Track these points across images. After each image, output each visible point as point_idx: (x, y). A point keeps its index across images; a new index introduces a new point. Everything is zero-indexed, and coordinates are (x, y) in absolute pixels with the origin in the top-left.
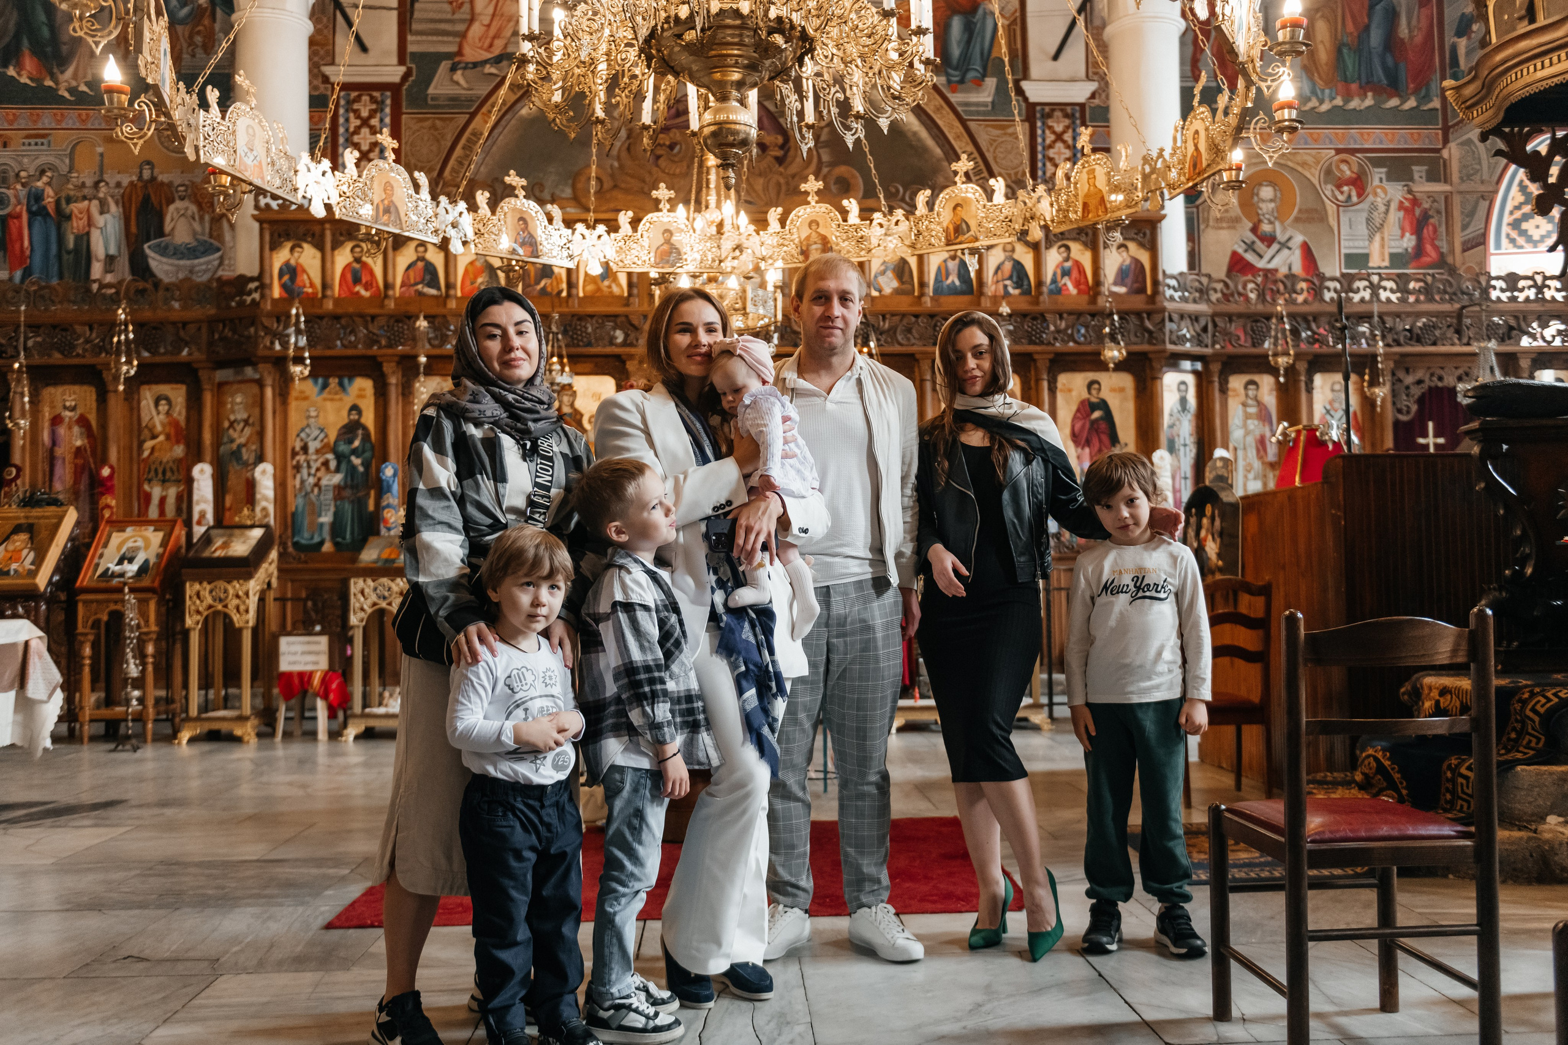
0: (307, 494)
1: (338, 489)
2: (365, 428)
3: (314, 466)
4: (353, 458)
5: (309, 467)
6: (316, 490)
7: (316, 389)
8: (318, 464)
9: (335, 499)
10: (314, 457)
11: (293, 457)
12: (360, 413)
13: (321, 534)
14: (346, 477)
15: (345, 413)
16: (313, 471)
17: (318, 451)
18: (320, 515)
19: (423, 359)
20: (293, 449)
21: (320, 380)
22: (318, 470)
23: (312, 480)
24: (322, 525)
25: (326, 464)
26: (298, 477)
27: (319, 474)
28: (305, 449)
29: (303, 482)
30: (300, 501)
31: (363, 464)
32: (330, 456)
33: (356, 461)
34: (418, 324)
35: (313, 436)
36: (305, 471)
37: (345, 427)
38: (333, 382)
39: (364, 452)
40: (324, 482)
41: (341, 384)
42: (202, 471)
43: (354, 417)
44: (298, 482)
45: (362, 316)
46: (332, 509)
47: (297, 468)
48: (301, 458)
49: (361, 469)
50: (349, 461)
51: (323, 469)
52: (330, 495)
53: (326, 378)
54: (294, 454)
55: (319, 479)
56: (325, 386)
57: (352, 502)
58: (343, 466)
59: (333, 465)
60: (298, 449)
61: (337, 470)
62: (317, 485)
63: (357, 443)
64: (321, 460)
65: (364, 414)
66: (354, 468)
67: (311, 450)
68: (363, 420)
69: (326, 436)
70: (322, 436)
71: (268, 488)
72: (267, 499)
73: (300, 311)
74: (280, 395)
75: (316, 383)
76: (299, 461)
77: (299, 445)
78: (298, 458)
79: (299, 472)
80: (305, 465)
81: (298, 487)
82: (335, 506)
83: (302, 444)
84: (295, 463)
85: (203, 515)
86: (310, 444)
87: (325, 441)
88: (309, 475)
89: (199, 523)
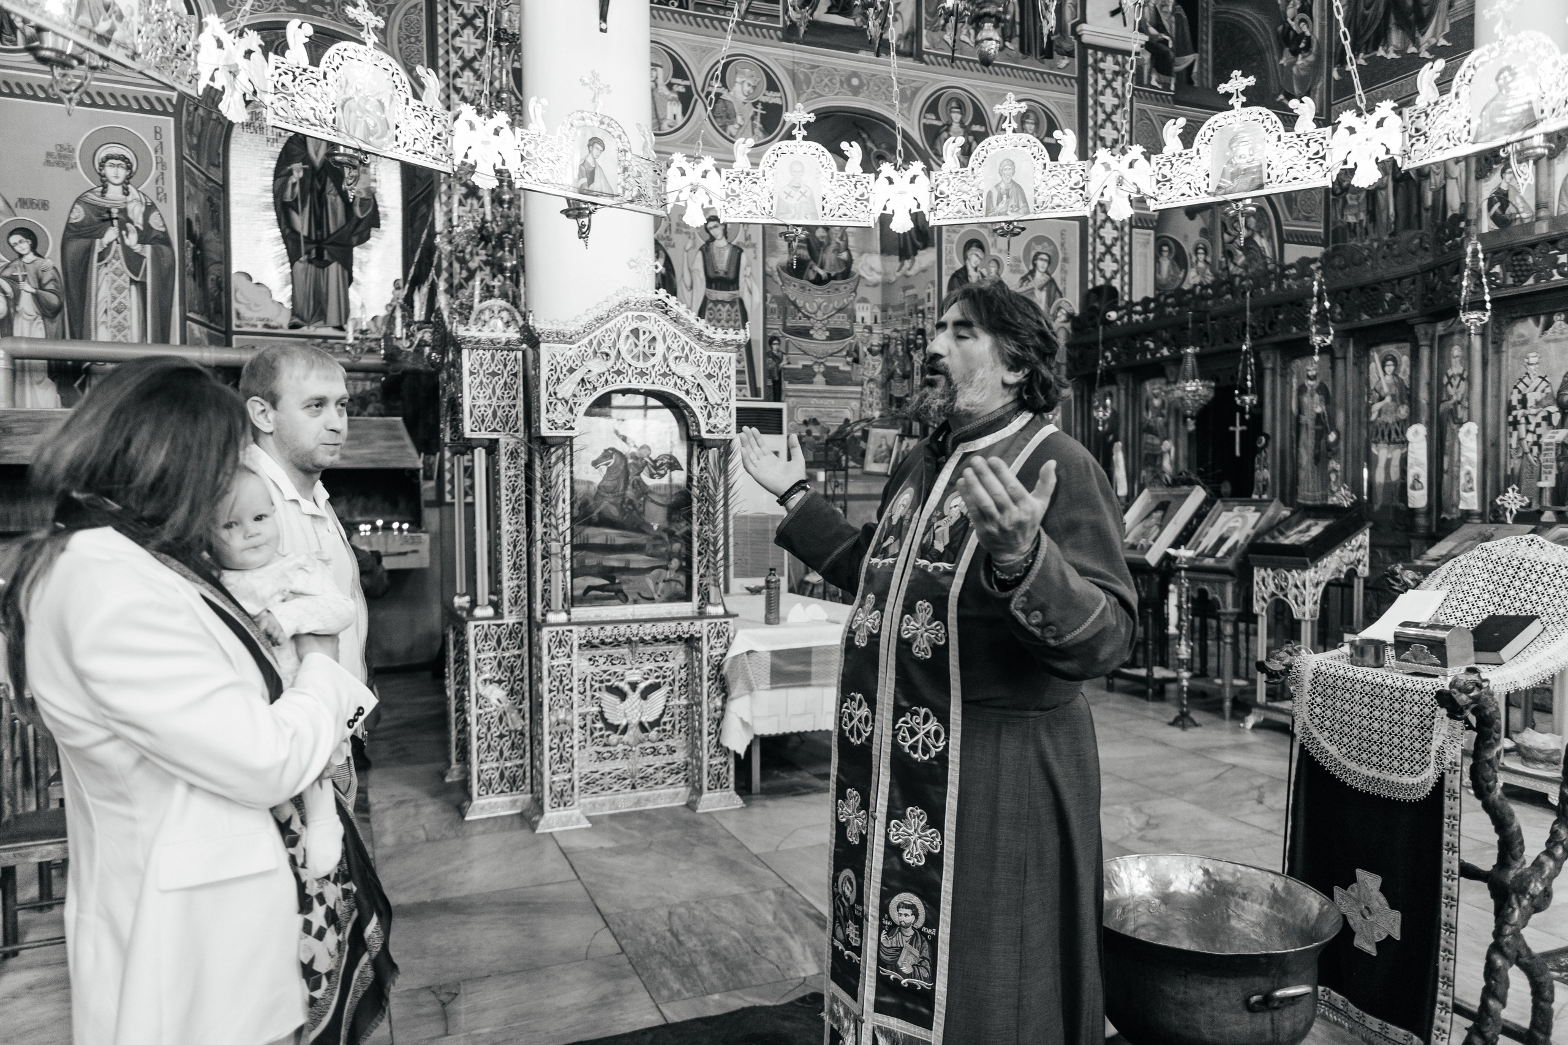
1: (1561, 445)
3: (1533, 421)
5: (1528, 422)
6: (1535, 449)
7: (1539, 330)
8: (1539, 419)
9: (1558, 461)
11: (1509, 414)
13: (1540, 501)
16: (1532, 428)
17: (1538, 404)
18: (1540, 480)
20: (1509, 403)
21: (1542, 319)
22: (1538, 425)
23: (1531, 438)
24: (1541, 489)
25: (1548, 418)
26: (1515, 434)
27: (1539, 431)
28: (1523, 402)
29: (1520, 440)
30: (1515, 463)
32: (1553, 409)
35: (1532, 386)
36: (1522, 428)
38: (1559, 319)
40: (1544, 440)
42: (1416, 432)
44: (1514, 442)
46: (1554, 471)
47: (1515, 424)
48: (1519, 413)
51: (1544, 424)
52: (1553, 455)
53: (1550, 315)
54: (1510, 408)
55: (1539, 436)
56: (1548, 326)
59: (1556, 418)
60: (1515, 402)
62: (1536, 443)
64: (1544, 413)
67: (1531, 403)
69: (1549, 384)
70: (1544, 384)
71: (1471, 450)
72: (1470, 463)
73: (1479, 247)
74: (1494, 343)
75: (1537, 323)
76: (1515, 417)
77: (1515, 398)
78: (1514, 413)
79: (1515, 429)
80: (1523, 420)
81: (1514, 446)
82: (1559, 468)
83: (1520, 397)
84: (1511, 419)
85: (1417, 479)
86: (1529, 396)
87: (1548, 390)
88: (1528, 431)
89: (1413, 488)
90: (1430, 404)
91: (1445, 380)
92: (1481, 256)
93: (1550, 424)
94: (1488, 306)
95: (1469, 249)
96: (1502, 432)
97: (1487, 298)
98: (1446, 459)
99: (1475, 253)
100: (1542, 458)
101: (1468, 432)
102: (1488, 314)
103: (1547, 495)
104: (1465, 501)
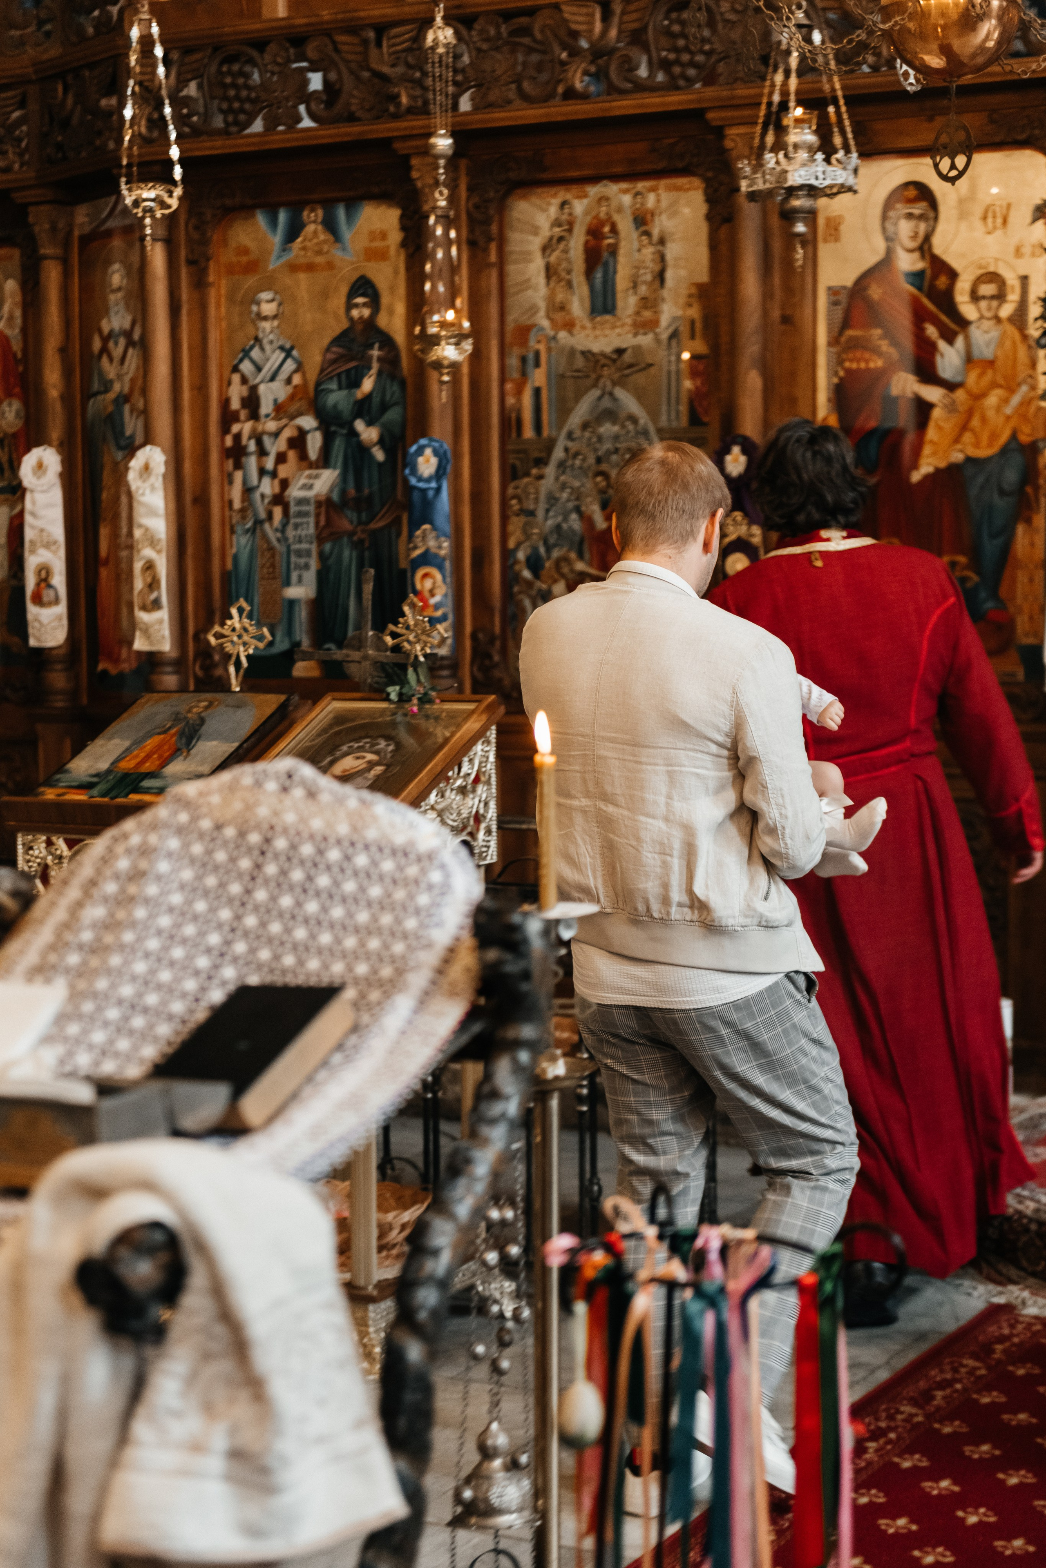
0: (258, 523)
1: (325, 505)
2: (387, 341)
3: (274, 448)
4: (360, 425)
5: (262, 452)
6: (278, 512)
7: (277, 239)
8: (281, 444)
9: (320, 539)
10: (271, 426)
11: (225, 429)
12: (375, 302)
13: (289, 632)
14: (344, 476)
15: (338, 301)
16: (270, 464)
17: (279, 409)
18: (288, 583)
19: (443, 143)
20: (225, 403)
21: (282, 216)
22: (281, 458)
23: (267, 487)
24: (292, 603)
25: (298, 442)
26: (238, 476)
27: (283, 471)
28: (252, 402)
29: (248, 491)
30: (241, 543)
31: (381, 442)
32: (308, 422)
33: (368, 433)
34: (430, 37)
35: (268, 369)
36: (252, 463)
37: (340, 340)
38: (313, 220)
39: (384, 407)
40: (295, 492)
41: (330, 226)
42: (40, 466)
43: (362, 312)
44: (236, 494)
45: (353, 28)
46: (314, 564)
47: (237, 453)
48: (245, 428)
49: (379, 455)
50: (354, 434)
51: (292, 455)
52: (310, 527)
53: (296, 209)
54: (228, 418)
55: (285, 484)
56: (293, 232)
57: (358, 545)
58: (339, 445)
59: (314, 443)
60: (235, 405)
61: (325, 461)
62: (279, 499)
63: (368, 385)
64: (287, 433)
65: (385, 300)
66: (361, 450)
67: (266, 407)
68: (382, 321)
69: (299, 366)
70: (290, 365)
71: (152, 513)
72: (153, 542)
73: (155, 30)
74: (190, 262)
75: (273, 223)
76: (238, 437)
77: (236, 393)
78: (235, 428)
79: (238, 466)
80: (252, 446)
81: (237, 505)
82: (322, 557)
83: (245, 391)
84: (229, 441)
85: (44, 576)
86: (262, 389)
87: (297, 380)
88: (262, 472)
89: (38, 599)
90: (66, 398)
91: (97, 344)
92: (159, 52)
93: (303, 456)
94: (178, 172)
95: (135, 33)
96: (214, 472)
97: (175, 153)
98: (104, 532)
99: (147, 42)
100: (291, 533)
101: (147, 468)
102: (178, 191)
103: (302, 615)
104: (146, 632)
